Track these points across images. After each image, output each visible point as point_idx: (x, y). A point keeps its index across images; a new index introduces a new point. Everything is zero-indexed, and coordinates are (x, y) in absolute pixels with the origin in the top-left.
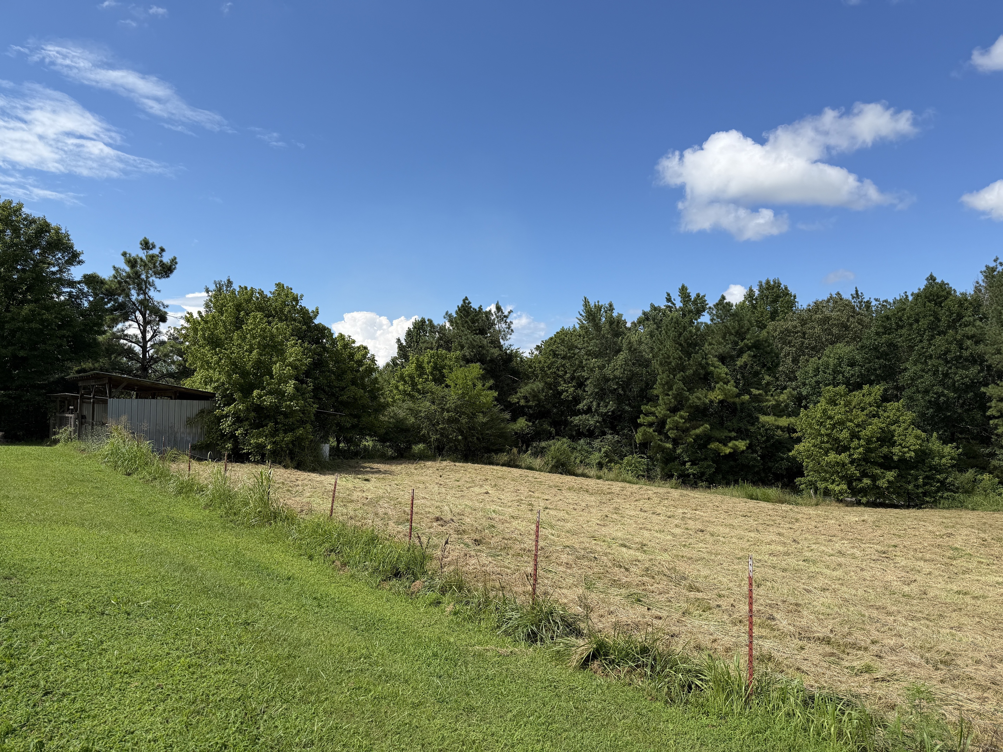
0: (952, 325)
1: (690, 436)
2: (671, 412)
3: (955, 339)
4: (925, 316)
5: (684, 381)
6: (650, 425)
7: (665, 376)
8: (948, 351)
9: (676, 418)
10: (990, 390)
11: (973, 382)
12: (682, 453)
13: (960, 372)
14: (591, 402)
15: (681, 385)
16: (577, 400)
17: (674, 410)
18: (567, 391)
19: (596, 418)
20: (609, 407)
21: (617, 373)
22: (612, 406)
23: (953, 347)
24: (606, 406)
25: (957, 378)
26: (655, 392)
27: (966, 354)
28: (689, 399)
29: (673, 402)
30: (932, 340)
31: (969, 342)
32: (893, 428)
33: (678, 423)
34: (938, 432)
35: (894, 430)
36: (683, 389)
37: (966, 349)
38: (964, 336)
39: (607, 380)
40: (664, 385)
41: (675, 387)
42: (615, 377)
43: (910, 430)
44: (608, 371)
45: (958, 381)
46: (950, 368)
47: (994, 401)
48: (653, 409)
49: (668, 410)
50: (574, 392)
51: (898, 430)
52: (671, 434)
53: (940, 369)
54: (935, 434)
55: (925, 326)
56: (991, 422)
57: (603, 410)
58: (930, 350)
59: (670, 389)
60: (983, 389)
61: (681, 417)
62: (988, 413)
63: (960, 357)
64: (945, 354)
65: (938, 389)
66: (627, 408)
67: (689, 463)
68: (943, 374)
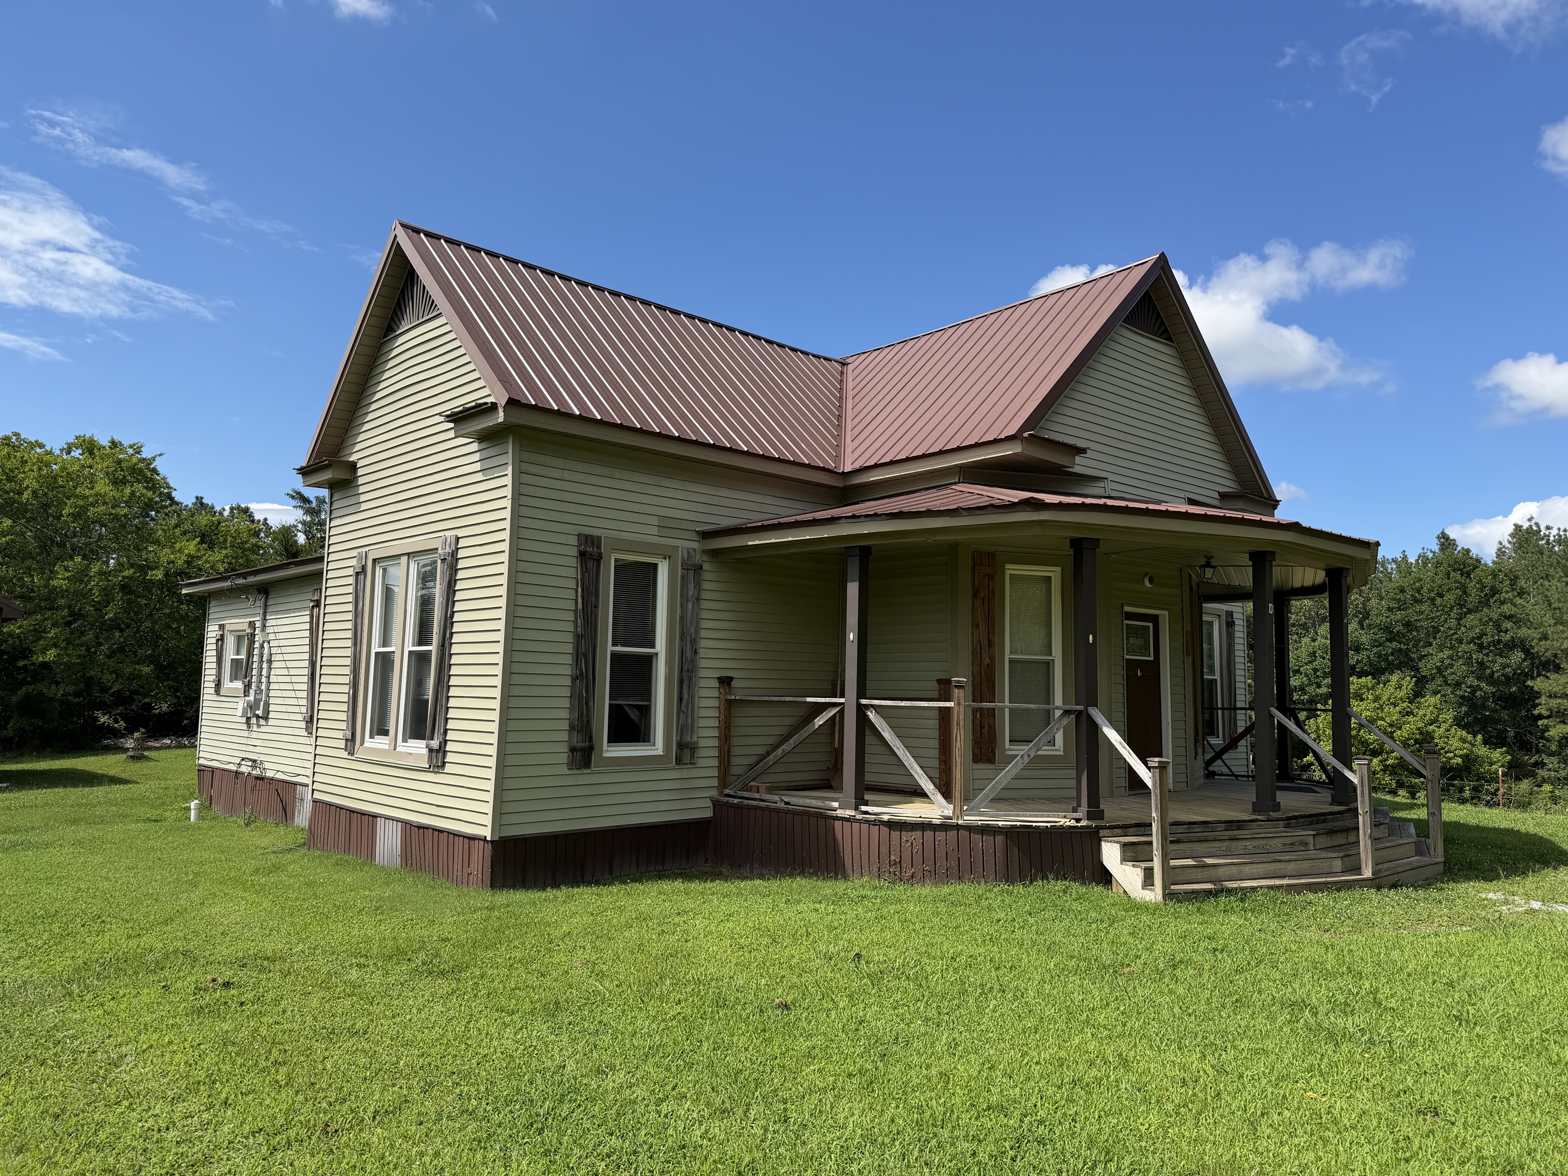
0: (1485, 602)
3: (1491, 620)
11: (1515, 674)
30: (1461, 619)
31: (1508, 625)
37: (1506, 632)
38: (1501, 615)
47: (1543, 697)
56: (1540, 723)
60: (1529, 683)
62: (1536, 712)
63: (1499, 641)
64: (1479, 638)
65: (1471, 681)
68: (1477, 662)
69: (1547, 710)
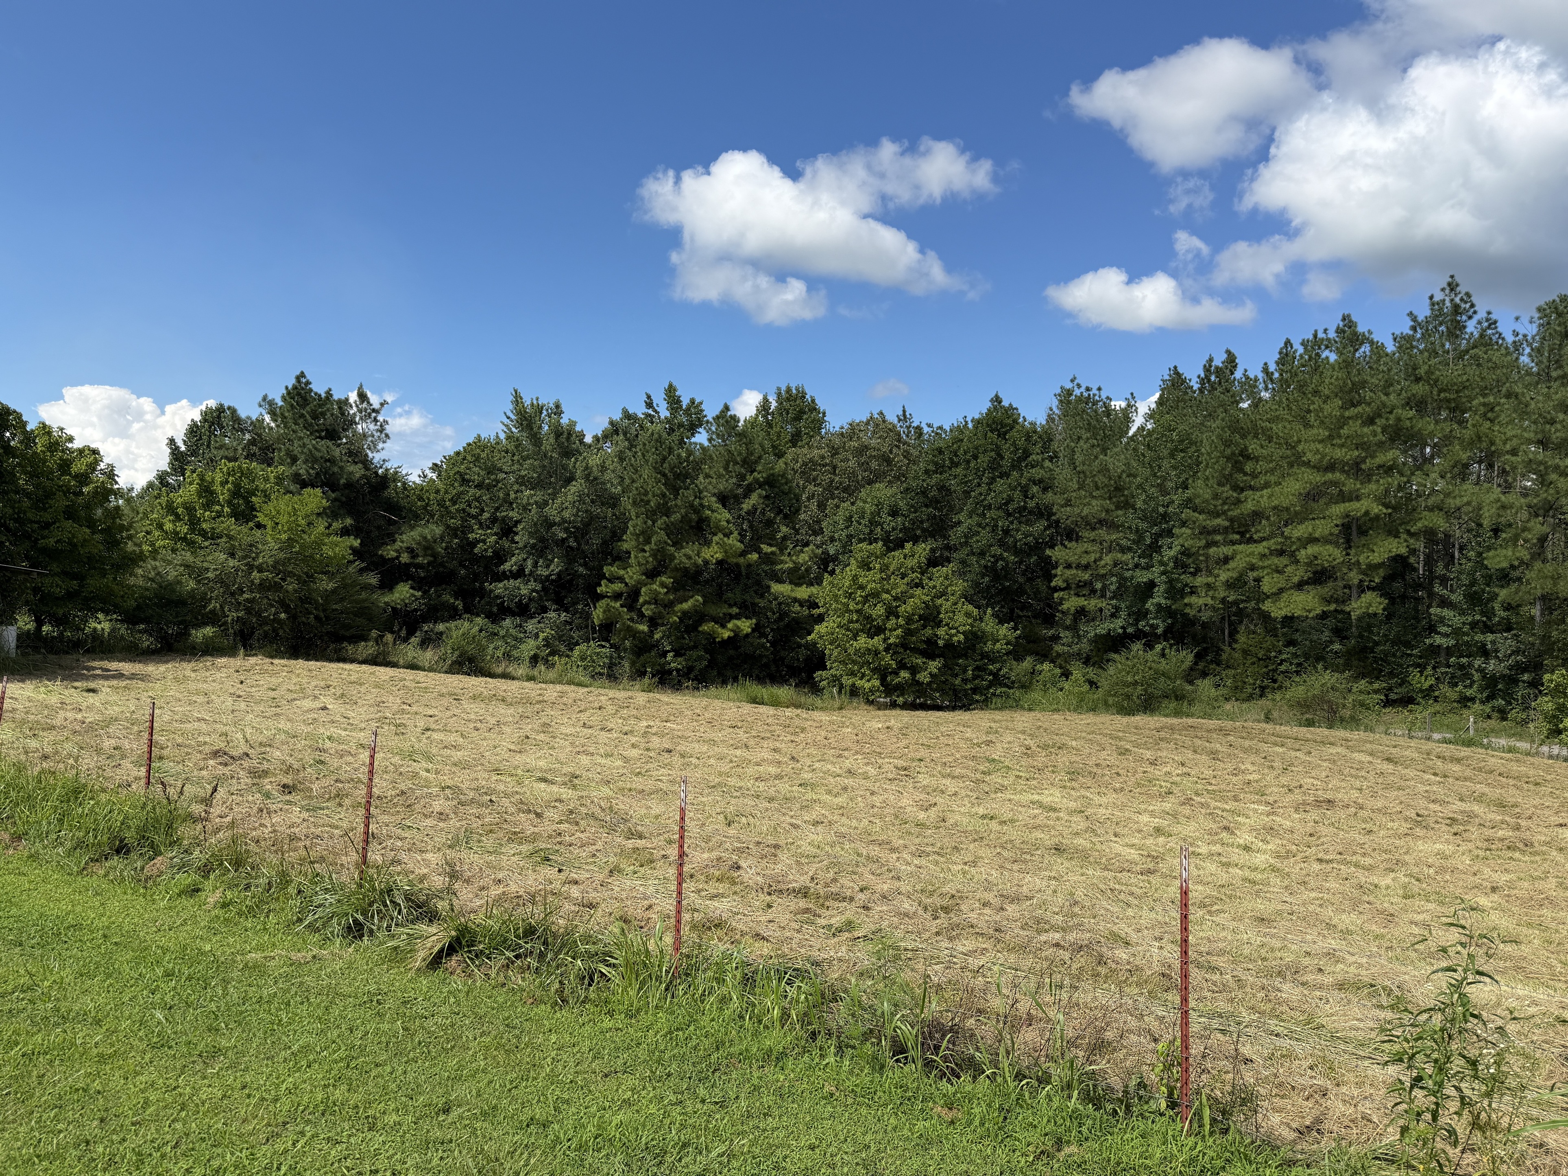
0: (1016, 465)
1: (675, 613)
2: (648, 577)
3: (1020, 484)
4: (986, 451)
5: (668, 530)
6: (617, 596)
7: (639, 521)
8: (1010, 500)
9: (655, 587)
10: (1056, 554)
11: (1037, 542)
12: (662, 638)
13: (1024, 528)
14: (525, 560)
15: (663, 535)
16: (500, 556)
17: (652, 574)
18: (484, 541)
19: (532, 585)
20: (552, 567)
21: (566, 514)
22: (556, 566)
23: (1017, 494)
24: (548, 566)
25: (1019, 536)
26: (625, 546)
27: (1031, 504)
28: (675, 557)
29: (652, 563)
30: (992, 483)
31: (1035, 489)
32: (939, 602)
33: (657, 593)
34: (993, 608)
35: (941, 605)
36: (666, 542)
37: (1032, 498)
38: (1030, 480)
39: (549, 524)
40: (638, 535)
41: (654, 540)
42: (564, 521)
43: (960, 605)
44: (551, 511)
45: (1020, 540)
46: (1012, 523)
47: (1060, 568)
48: (622, 572)
49: (643, 574)
50: (497, 543)
51: (945, 604)
52: (647, 611)
53: (1000, 524)
54: (989, 611)
55: (985, 465)
56: (1056, 595)
57: (542, 572)
58: (989, 498)
59: (648, 541)
60: (1048, 552)
61: (663, 585)
62: (1053, 584)
63: (1025, 508)
64: (1006, 504)
65: (996, 550)
66: (581, 569)
67: (671, 654)
68: (1003, 530)
69: (1064, 581)
